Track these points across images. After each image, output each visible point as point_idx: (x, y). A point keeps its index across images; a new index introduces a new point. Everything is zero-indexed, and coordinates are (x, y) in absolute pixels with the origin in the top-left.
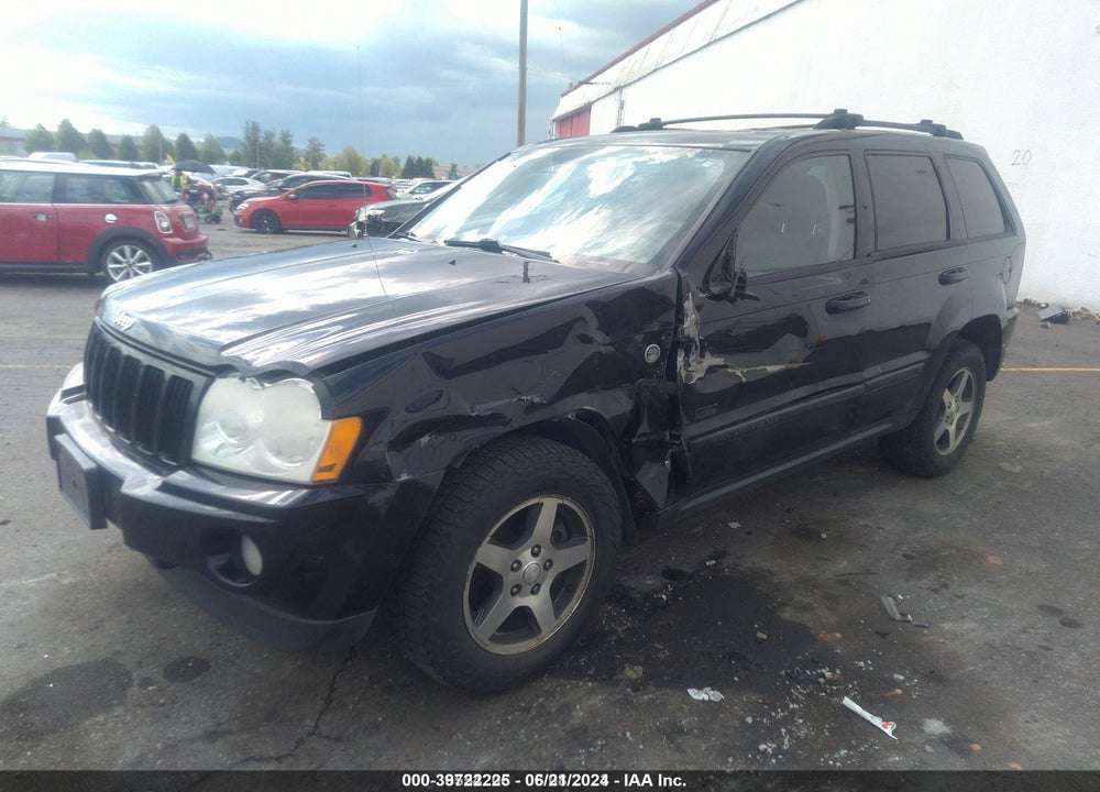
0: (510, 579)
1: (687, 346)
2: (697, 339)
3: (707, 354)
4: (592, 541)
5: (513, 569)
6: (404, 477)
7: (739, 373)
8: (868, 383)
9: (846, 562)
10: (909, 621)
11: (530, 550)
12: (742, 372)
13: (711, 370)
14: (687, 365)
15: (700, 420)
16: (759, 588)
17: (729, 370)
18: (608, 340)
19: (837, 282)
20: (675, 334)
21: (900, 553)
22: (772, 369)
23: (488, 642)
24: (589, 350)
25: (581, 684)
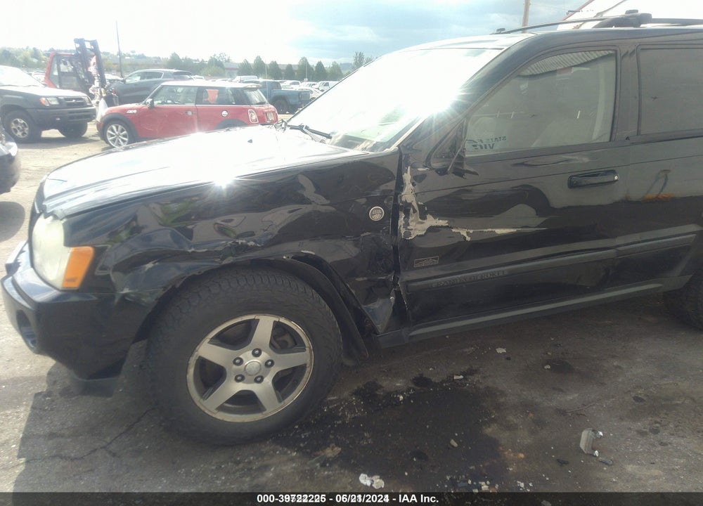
0: (232, 370)
1: (407, 208)
2: (414, 204)
3: (429, 217)
4: (310, 350)
5: (235, 363)
6: (126, 291)
7: (464, 233)
8: (620, 249)
9: (576, 395)
10: (595, 456)
11: (251, 351)
12: (468, 233)
13: (432, 229)
14: (407, 224)
15: (419, 268)
16: (484, 404)
17: (453, 230)
18: (328, 202)
19: (581, 161)
20: (396, 200)
21: (633, 394)
22: (499, 231)
23: (216, 411)
24: (306, 209)
25: (289, 452)
